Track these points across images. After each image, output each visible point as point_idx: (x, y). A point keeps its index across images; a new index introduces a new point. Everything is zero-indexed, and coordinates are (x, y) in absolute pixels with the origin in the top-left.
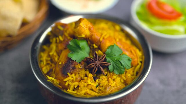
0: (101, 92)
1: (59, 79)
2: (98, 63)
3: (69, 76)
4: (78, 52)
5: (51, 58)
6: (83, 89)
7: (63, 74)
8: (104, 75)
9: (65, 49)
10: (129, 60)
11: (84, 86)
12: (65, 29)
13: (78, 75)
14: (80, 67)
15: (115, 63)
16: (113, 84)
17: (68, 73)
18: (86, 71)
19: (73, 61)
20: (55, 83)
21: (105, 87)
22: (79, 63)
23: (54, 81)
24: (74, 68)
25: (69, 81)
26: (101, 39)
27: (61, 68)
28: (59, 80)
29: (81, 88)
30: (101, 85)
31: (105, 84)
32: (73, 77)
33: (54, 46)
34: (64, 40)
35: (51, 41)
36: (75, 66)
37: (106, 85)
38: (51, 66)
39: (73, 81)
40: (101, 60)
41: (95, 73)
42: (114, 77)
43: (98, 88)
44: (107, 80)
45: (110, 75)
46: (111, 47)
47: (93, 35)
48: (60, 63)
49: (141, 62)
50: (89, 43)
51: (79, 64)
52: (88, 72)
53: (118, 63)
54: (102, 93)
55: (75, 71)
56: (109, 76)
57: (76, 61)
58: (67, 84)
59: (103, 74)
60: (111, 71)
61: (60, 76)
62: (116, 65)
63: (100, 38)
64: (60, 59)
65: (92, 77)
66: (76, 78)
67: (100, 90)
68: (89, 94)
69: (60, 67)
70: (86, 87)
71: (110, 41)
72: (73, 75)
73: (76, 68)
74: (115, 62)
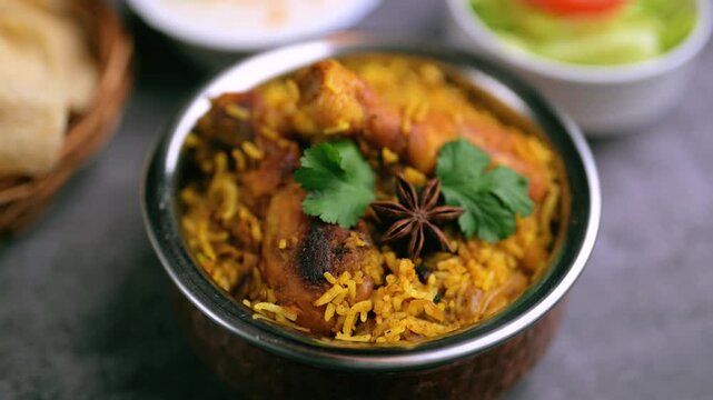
0: (452, 317)
1: (296, 304)
2: (420, 215)
3: (331, 286)
4: (334, 190)
5: (229, 231)
6: (392, 319)
7: (305, 280)
8: (448, 255)
9: (281, 186)
10: (522, 183)
11: (393, 310)
12: (257, 114)
13: (360, 273)
14: (363, 244)
15: (477, 203)
16: (487, 279)
17: (328, 275)
18: (381, 252)
19: (329, 227)
20: (281, 319)
21: (464, 296)
22: (352, 228)
23: (275, 314)
24: (342, 251)
25: (336, 301)
26: (407, 127)
27: (290, 261)
28: (294, 308)
29: (383, 319)
30: (450, 293)
31: (464, 285)
32: (346, 286)
33: (226, 185)
34: (267, 155)
35: (207, 167)
36: (343, 244)
37: (467, 289)
38: (241, 260)
39: (349, 301)
40: (427, 201)
41: (418, 253)
42: (486, 253)
43: (442, 306)
44: (464, 270)
45: (471, 251)
46: (450, 150)
47: (374, 117)
48: (283, 244)
49: (557, 181)
50: (365, 147)
51: (353, 234)
52: (390, 257)
53: (489, 200)
54: (459, 320)
55: (348, 261)
56: (468, 255)
57: (337, 224)
58: (328, 315)
59: (448, 251)
60: (469, 233)
61: (295, 289)
62: (483, 210)
63: (402, 122)
64: (273, 230)
65: (414, 272)
66: (358, 286)
67: (448, 311)
68: (417, 335)
69: (284, 256)
70: (401, 311)
71: (439, 128)
72: (346, 277)
73: (348, 251)
74: (477, 198)
